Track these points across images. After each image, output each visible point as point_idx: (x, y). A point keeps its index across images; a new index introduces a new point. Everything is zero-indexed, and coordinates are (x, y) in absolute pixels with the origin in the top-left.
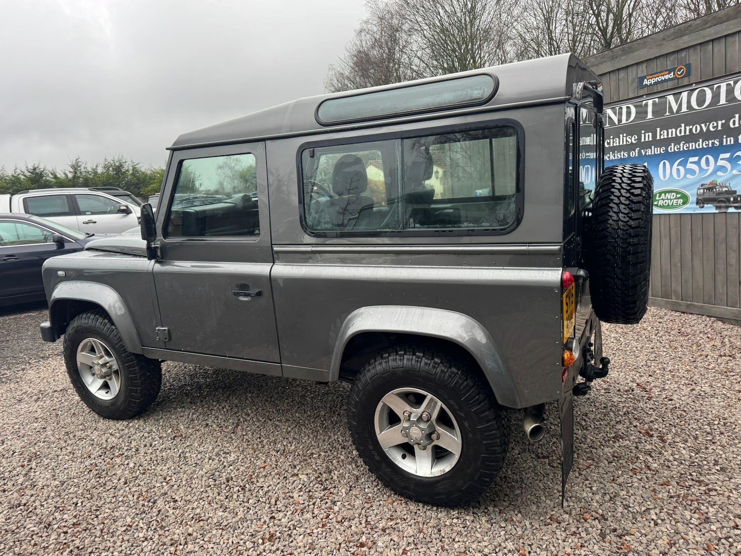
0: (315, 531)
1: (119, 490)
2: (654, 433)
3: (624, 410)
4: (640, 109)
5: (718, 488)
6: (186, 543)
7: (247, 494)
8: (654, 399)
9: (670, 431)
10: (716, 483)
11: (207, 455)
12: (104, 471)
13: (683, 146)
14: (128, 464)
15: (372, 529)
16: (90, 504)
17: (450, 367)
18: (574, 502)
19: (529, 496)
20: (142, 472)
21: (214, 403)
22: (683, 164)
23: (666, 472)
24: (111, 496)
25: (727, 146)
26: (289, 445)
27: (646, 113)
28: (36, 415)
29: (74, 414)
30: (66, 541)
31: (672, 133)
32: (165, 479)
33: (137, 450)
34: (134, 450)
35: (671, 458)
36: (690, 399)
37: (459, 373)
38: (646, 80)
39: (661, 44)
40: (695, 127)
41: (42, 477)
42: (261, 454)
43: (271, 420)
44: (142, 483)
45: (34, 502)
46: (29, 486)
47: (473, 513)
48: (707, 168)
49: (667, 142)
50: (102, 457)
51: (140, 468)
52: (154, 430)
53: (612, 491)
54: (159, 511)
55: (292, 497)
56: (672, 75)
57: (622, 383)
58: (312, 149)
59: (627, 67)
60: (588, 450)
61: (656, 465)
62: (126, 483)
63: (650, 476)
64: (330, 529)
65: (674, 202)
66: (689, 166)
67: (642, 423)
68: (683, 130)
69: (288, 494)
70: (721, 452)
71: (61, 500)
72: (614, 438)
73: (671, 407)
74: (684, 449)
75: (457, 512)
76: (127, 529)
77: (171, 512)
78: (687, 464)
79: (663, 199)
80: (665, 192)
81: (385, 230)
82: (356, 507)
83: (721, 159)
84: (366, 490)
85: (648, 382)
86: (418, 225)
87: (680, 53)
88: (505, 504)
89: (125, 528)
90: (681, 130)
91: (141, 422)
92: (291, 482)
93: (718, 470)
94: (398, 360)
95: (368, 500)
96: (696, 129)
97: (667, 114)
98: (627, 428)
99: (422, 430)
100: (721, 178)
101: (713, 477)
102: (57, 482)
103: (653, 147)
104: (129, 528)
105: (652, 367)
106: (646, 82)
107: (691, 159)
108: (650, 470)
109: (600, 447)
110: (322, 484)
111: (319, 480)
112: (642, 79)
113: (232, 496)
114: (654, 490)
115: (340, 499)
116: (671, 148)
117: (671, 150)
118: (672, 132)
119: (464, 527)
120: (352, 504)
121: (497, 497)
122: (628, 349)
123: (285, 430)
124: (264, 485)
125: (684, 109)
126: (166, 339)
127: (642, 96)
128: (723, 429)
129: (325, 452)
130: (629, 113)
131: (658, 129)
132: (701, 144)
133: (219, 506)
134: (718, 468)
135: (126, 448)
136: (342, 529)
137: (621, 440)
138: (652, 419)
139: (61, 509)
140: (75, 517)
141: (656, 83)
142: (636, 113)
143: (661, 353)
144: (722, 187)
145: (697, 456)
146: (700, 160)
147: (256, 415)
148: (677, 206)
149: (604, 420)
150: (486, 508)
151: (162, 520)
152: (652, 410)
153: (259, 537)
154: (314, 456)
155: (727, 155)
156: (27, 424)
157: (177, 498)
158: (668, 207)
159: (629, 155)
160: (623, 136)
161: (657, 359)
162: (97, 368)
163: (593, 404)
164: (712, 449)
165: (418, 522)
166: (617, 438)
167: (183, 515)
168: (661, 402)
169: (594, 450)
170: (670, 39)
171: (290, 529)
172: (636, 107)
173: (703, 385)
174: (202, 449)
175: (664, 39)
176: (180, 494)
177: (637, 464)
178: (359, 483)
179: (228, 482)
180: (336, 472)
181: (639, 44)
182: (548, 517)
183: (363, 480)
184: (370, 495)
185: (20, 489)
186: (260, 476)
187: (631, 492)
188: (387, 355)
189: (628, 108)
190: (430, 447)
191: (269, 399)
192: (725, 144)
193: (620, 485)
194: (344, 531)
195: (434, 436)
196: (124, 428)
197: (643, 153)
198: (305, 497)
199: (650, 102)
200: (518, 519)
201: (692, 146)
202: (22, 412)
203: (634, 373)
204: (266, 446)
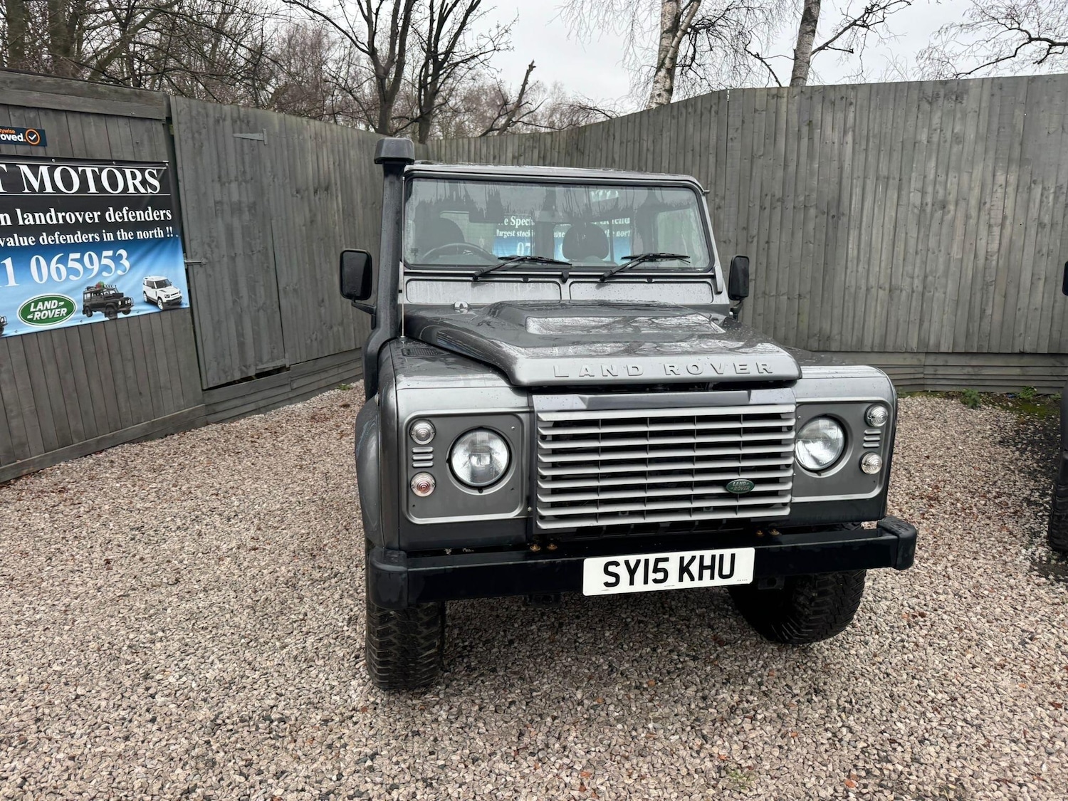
13: (58, 238)
22: (63, 261)
25: (108, 242)
31: (40, 218)
40: (68, 214)
48: (91, 267)
49: (35, 230)
56: (20, 138)
65: (57, 313)
66: (71, 264)
68: (53, 217)
79: (40, 310)
80: (43, 300)
83: (105, 257)
87: (27, 111)
90: (51, 217)
96: (71, 218)
97: (27, 191)
100: (107, 279)
103: (16, 235)
107: (72, 256)
116: (43, 239)
117: (43, 241)
118: (39, 216)
125: (49, 189)
131: (18, 211)
132: (79, 238)
144: (109, 290)
146: (82, 256)
148: (60, 318)
155: (110, 253)
170: (13, 86)
175: (5, 82)
192: (105, 240)
201: (70, 239)
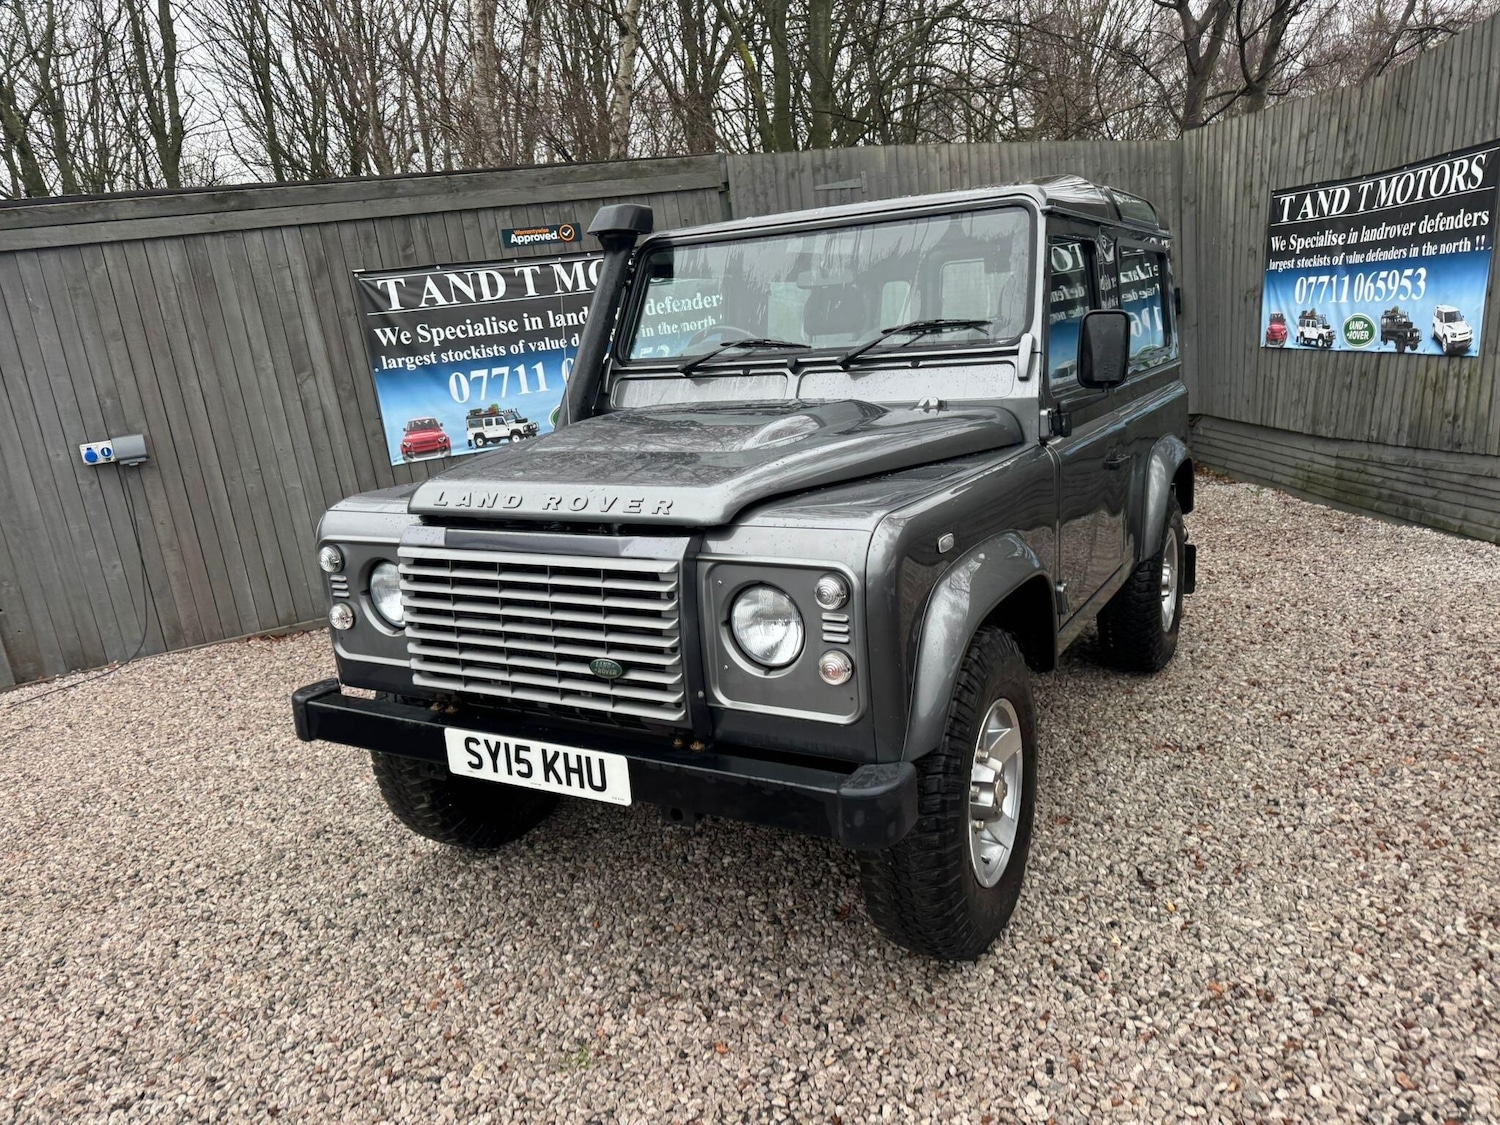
4: (511, 280)
27: (524, 286)
38: (513, 236)
39: (534, 187)
49: (565, 332)
56: (554, 236)
59: (476, 210)
87: (561, 206)
103: (547, 339)
106: (514, 239)
112: (507, 234)
125: (583, 286)
127: (511, 260)
130: (493, 286)
131: (550, 313)
142: (507, 285)
159: (508, 350)
160: (491, 321)
170: (546, 182)
172: (503, 275)
175: (536, 180)
181: (498, 178)
189: (488, 275)
197: (533, 348)
199: (527, 271)
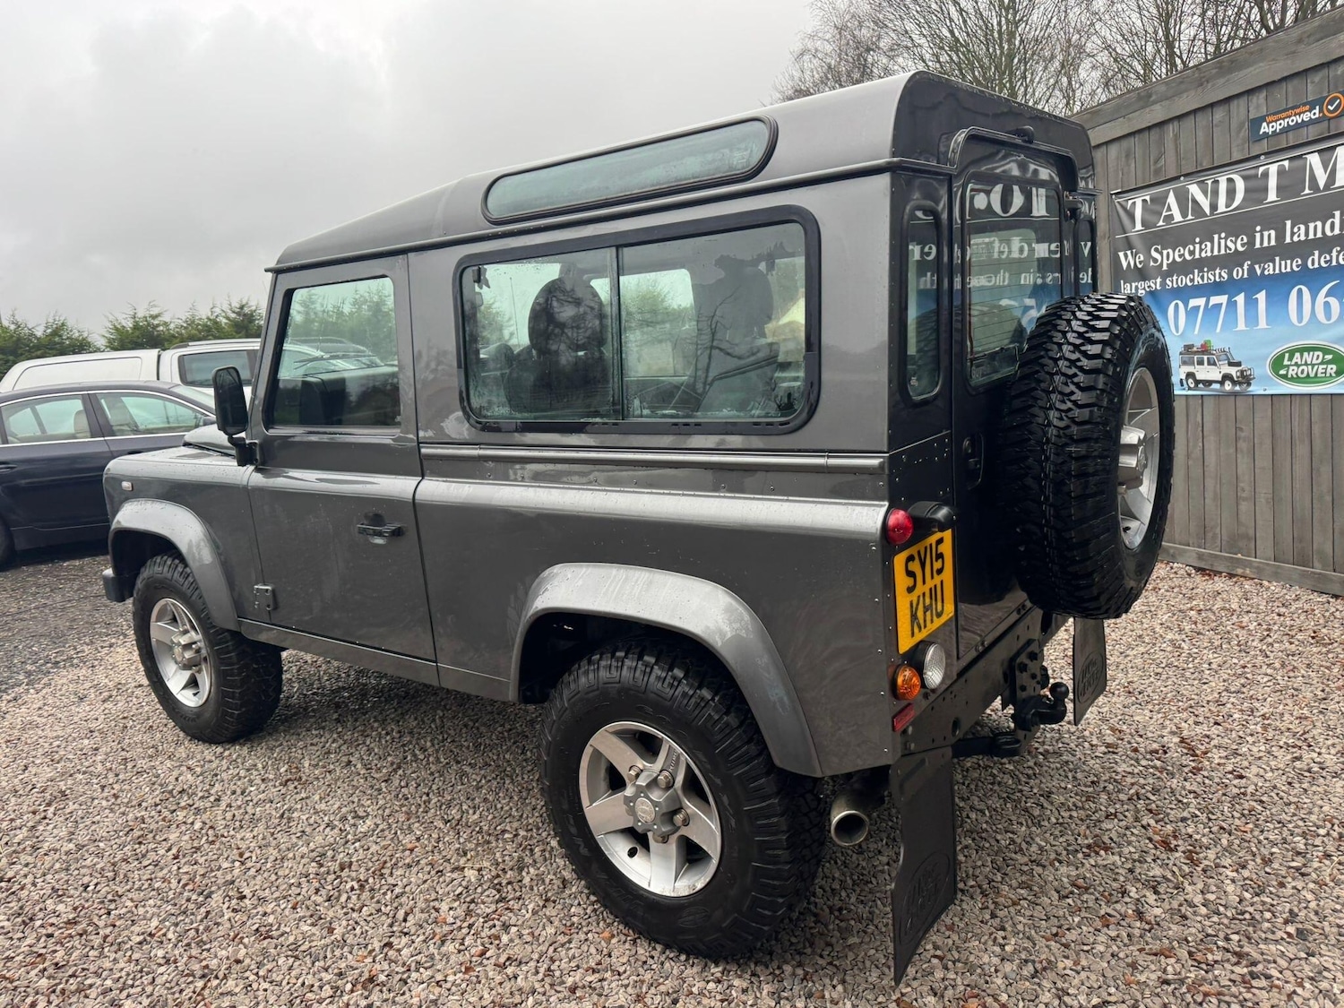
0: (451, 978)
1: (162, 869)
2: (1180, 842)
3: (1132, 791)
4: (1253, 183)
5: (1275, 973)
6: (225, 977)
7: (366, 895)
8: (1206, 773)
9: (1217, 842)
10: (1275, 962)
11: (326, 819)
12: (152, 832)
13: (1337, 257)
14: (192, 823)
15: (552, 985)
16: (107, 888)
17: (700, 687)
18: (956, 973)
19: (872, 952)
20: (210, 839)
21: (376, 725)
22: (1338, 292)
23: (1174, 927)
24: (145, 878)
26: (471, 811)
27: (1266, 190)
28: (93, 725)
29: (151, 727)
30: (43, 951)
31: (1316, 229)
32: (241, 855)
33: (218, 800)
34: (212, 799)
35: (1198, 899)
36: (1284, 778)
37: (717, 699)
38: (1264, 124)
39: (1294, 52)
41: (54, 834)
42: (417, 825)
43: (458, 762)
44: (201, 860)
45: (25, 876)
46: (28, 849)
47: (753, 974)
49: (1303, 249)
50: (159, 807)
51: (210, 832)
52: (260, 766)
53: (1043, 957)
54: (208, 913)
55: (437, 910)
56: (1316, 113)
57: (1150, 735)
58: (476, 268)
59: (1228, 100)
60: (1025, 868)
61: (1158, 911)
62: (176, 857)
63: (1137, 932)
64: (477, 977)
65: (1320, 371)
67: (1162, 820)
68: (1337, 224)
69: (432, 904)
70: (1310, 897)
71: (66, 878)
72: (1089, 847)
73: (1236, 791)
74: (1233, 881)
75: (720, 969)
76: (145, 940)
77: (226, 917)
78: (1229, 914)
79: (1296, 364)
80: (1302, 350)
81: (591, 420)
82: (541, 940)
84: (573, 910)
85: (1208, 737)
86: (646, 412)
87: (1333, 67)
88: (821, 961)
89: (140, 938)
90: (1332, 224)
91: (245, 750)
92: (448, 880)
93: (1289, 935)
94: (613, 668)
95: (569, 929)
97: (1307, 191)
98: (1127, 828)
99: (655, 804)
101: (1273, 947)
102: (71, 846)
103: (1277, 259)
104: (148, 938)
105: (1229, 706)
106: (1265, 128)
108: (1141, 919)
109: (1052, 864)
110: (499, 891)
111: (496, 882)
112: (1257, 123)
113: (338, 899)
114: (1134, 966)
115: (520, 923)
116: (1313, 260)
117: (1313, 264)
118: (1316, 227)
119: (722, 1001)
120: (536, 934)
121: (811, 946)
122: (1190, 665)
123: (475, 783)
124: (399, 883)
125: (1340, 180)
126: (268, 606)
127: (1258, 157)
128: (1331, 848)
129: (527, 831)
130: (1231, 193)
131: (1289, 223)
133: (309, 913)
134: (1291, 929)
135: (200, 794)
136: (499, 978)
137: (1102, 852)
138: (1185, 814)
139: (60, 893)
140: (75, 909)
141: (1286, 130)
142: (1247, 191)
143: (1259, 678)
145: (1256, 899)
147: (437, 751)
148: (1326, 379)
149: (1083, 808)
150: (779, 968)
151: (207, 929)
152: (1192, 795)
153: (350, 979)
154: (506, 836)
156: (74, 739)
157: (247, 892)
158: (1307, 380)
159: (1230, 274)
160: (1220, 238)
161: (1244, 690)
162: (177, 650)
163: (1070, 775)
164: (1294, 888)
165: (642, 982)
166: (1098, 846)
167: (244, 923)
168: (1217, 780)
169: (1040, 870)
170: (1312, 39)
171: (409, 970)
172: (1245, 178)
173: (1323, 751)
174: (323, 806)
175: (1300, 41)
176: (255, 885)
177: (1118, 906)
178: (564, 895)
179: (342, 869)
180: (532, 870)
181: (1252, 53)
182: (894, 998)
183: (574, 889)
184: (575, 919)
185: (14, 852)
186: (400, 865)
187: (1084, 963)
188: (598, 656)
189: (1230, 181)
190: (674, 839)
191: (471, 724)
193: (1066, 946)
194: (501, 984)
195: (679, 818)
196: (213, 758)
197: (1259, 272)
198: (460, 912)
199: (1273, 169)
200: (835, 995)
202: (76, 719)
203: (1185, 715)
204: (432, 811)
